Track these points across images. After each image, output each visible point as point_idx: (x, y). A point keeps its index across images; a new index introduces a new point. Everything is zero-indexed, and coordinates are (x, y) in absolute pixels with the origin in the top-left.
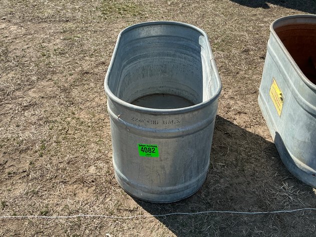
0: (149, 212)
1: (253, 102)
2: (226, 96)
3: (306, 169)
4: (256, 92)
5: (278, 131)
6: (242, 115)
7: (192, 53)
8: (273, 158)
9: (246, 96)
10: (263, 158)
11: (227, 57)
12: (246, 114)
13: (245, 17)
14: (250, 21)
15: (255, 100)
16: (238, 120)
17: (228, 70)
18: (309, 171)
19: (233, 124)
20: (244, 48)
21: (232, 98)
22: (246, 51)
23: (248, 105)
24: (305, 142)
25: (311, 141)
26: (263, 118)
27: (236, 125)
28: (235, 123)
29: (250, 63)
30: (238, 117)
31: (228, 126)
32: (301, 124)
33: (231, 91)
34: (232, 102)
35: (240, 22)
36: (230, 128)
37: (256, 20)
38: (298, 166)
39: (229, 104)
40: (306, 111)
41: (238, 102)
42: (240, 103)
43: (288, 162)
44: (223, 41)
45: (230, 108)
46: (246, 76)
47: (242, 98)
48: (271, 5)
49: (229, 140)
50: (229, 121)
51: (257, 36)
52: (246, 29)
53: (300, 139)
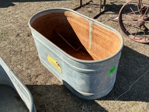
1: (40, 65)
2: (24, 69)
4: (38, 58)
5: (63, 80)
6: (39, 76)
8: (68, 94)
9: (34, 63)
10: (64, 98)
11: (10, 43)
12: (40, 75)
13: (5, 15)
14: (9, 16)
15: (40, 63)
16: (39, 81)
17: (15, 51)
19: (38, 85)
20: (16, 34)
21: (28, 69)
22: (18, 35)
23: (38, 68)
25: (86, 83)
26: (50, 72)
27: (40, 85)
28: (38, 84)
29: (24, 42)
30: (38, 79)
31: (36, 89)
32: (77, 78)
33: (24, 64)
34: (29, 71)
35: (4, 19)
36: (38, 89)
37: (12, 14)
39: (28, 73)
41: (32, 69)
42: (33, 69)
43: (77, 94)
44: (2, 34)
45: (30, 76)
46: (27, 50)
47: (33, 66)
48: (15, 3)
49: (42, 98)
50: (35, 85)
51: (18, 24)
52: (10, 22)
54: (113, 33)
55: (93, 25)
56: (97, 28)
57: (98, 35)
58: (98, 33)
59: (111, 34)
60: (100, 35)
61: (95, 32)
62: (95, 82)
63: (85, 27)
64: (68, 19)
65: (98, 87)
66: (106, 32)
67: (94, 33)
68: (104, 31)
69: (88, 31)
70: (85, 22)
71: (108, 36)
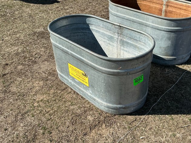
0: (141, 115)
3: (171, 58)
7: (82, 31)
18: (172, 58)
24: (168, 46)
25: (172, 44)
32: (164, 39)
38: (167, 59)
40: (167, 31)
53: (165, 46)
54: (189, 6)
55: (168, 3)
56: (172, 5)
57: (172, 11)
58: (172, 10)
59: (187, 7)
60: (175, 11)
61: (170, 9)
62: (180, 42)
63: (158, 6)
64: (137, 2)
65: (181, 49)
66: (181, 7)
67: (168, 11)
68: (180, 6)
69: (161, 10)
70: (159, 1)
71: (183, 11)
